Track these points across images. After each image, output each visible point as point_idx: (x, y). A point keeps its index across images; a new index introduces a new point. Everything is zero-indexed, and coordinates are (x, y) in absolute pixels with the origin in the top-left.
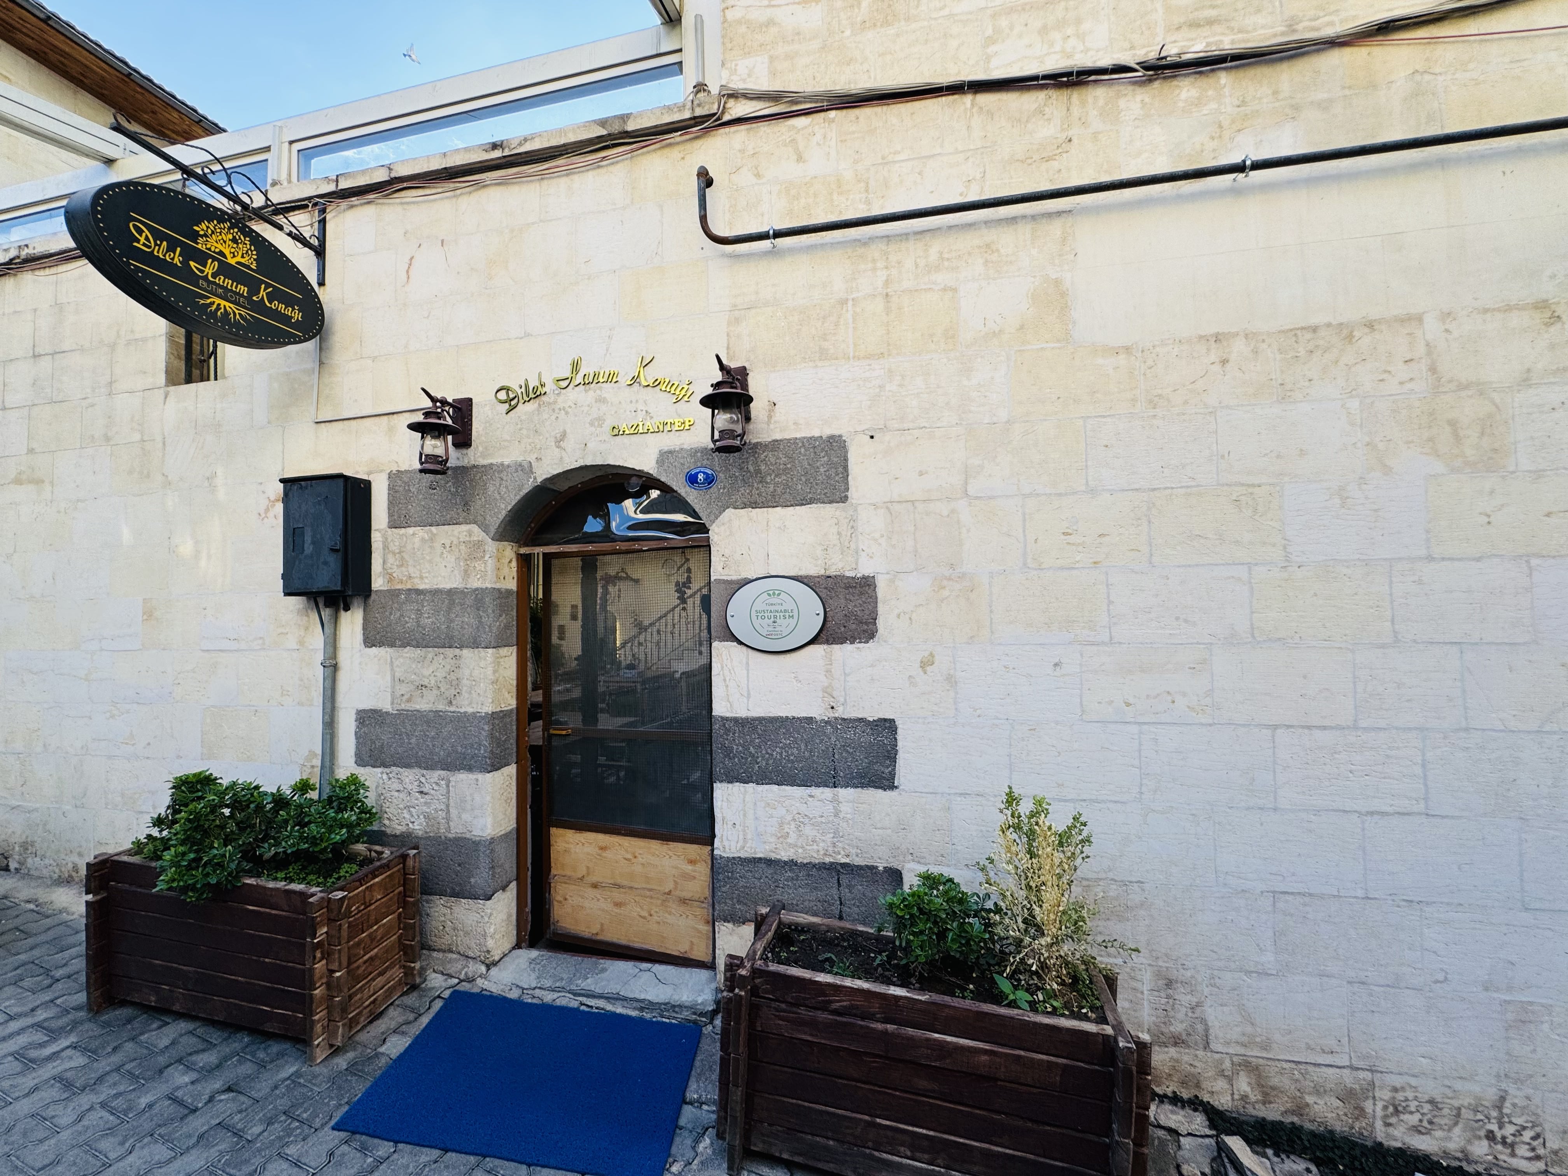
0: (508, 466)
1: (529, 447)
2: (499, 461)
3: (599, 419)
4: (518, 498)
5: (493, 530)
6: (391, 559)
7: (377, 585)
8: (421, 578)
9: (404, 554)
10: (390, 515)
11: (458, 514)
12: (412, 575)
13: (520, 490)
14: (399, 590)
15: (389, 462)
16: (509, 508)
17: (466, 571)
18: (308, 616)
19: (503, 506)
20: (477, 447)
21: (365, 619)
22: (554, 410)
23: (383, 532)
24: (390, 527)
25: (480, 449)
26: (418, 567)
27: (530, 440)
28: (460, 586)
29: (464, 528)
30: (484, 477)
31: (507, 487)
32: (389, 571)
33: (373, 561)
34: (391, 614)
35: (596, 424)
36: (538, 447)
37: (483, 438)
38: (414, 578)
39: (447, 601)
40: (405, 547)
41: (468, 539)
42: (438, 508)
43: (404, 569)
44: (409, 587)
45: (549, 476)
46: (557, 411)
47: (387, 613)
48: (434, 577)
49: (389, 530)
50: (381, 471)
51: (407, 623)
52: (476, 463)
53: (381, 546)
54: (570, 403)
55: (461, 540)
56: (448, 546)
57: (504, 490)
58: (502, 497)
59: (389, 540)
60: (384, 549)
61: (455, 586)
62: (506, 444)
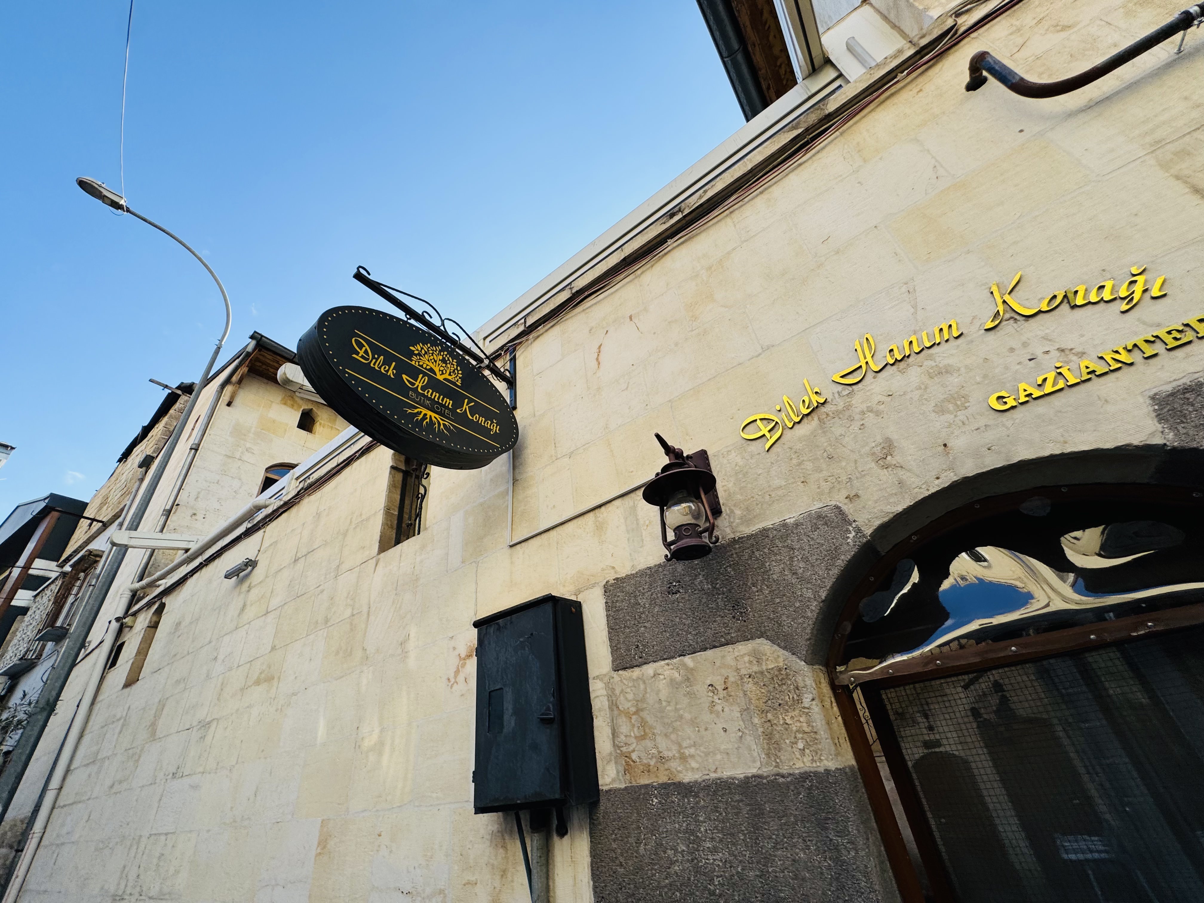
0: (797, 525)
1: (825, 486)
2: (777, 520)
3: (951, 399)
4: (835, 572)
5: (803, 642)
6: (624, 728)
7: (608, 780)
8: (683, 758)
9: (644, 714)
10: (614, 649)
11: (726, 625)
12: (666, 754)
13: (834, 558)
14: (646, 786)
15: (603, 570)
16: (823, 595)
17: (769, 736)
18: (504, 847)
19: (809, 594)
20: (732, 511)
21: (595, 855)
22: (851, 419)
23: (606, 679)
24: (616, 670)
25: (738, 512)
26: (673, 737)
27: (825, 473)
28: (765, 771)
29: (743, 648)
30: (757, 554)
31: (805, 559)
32: (624, 749)
33: (596, 733)
34: (638, 842)
35: (951, 407)
36: (844, 478)
37: (739, 497)
38: (668, 760)
39: (745, 810)
40: (643, 700)
41: (755, 668)
42: (688, 622)
43: (648, 743)
44: (663, 779)
45: (886, 519)
46: (857, 417)
47: (632, 840)
48: (707, 754)
49: (615, 674)
50: (593, 586)
51: (673, 863)
52: (737, 535)
53: (606, 704)
54: (876, 399)
55: (743, 672)
56: (720, 688)
57: (802, 565)
58: (801, 579)
59: (617, 692)
60: (611, 709)
61: (754, 771)
62: (780, 492)
